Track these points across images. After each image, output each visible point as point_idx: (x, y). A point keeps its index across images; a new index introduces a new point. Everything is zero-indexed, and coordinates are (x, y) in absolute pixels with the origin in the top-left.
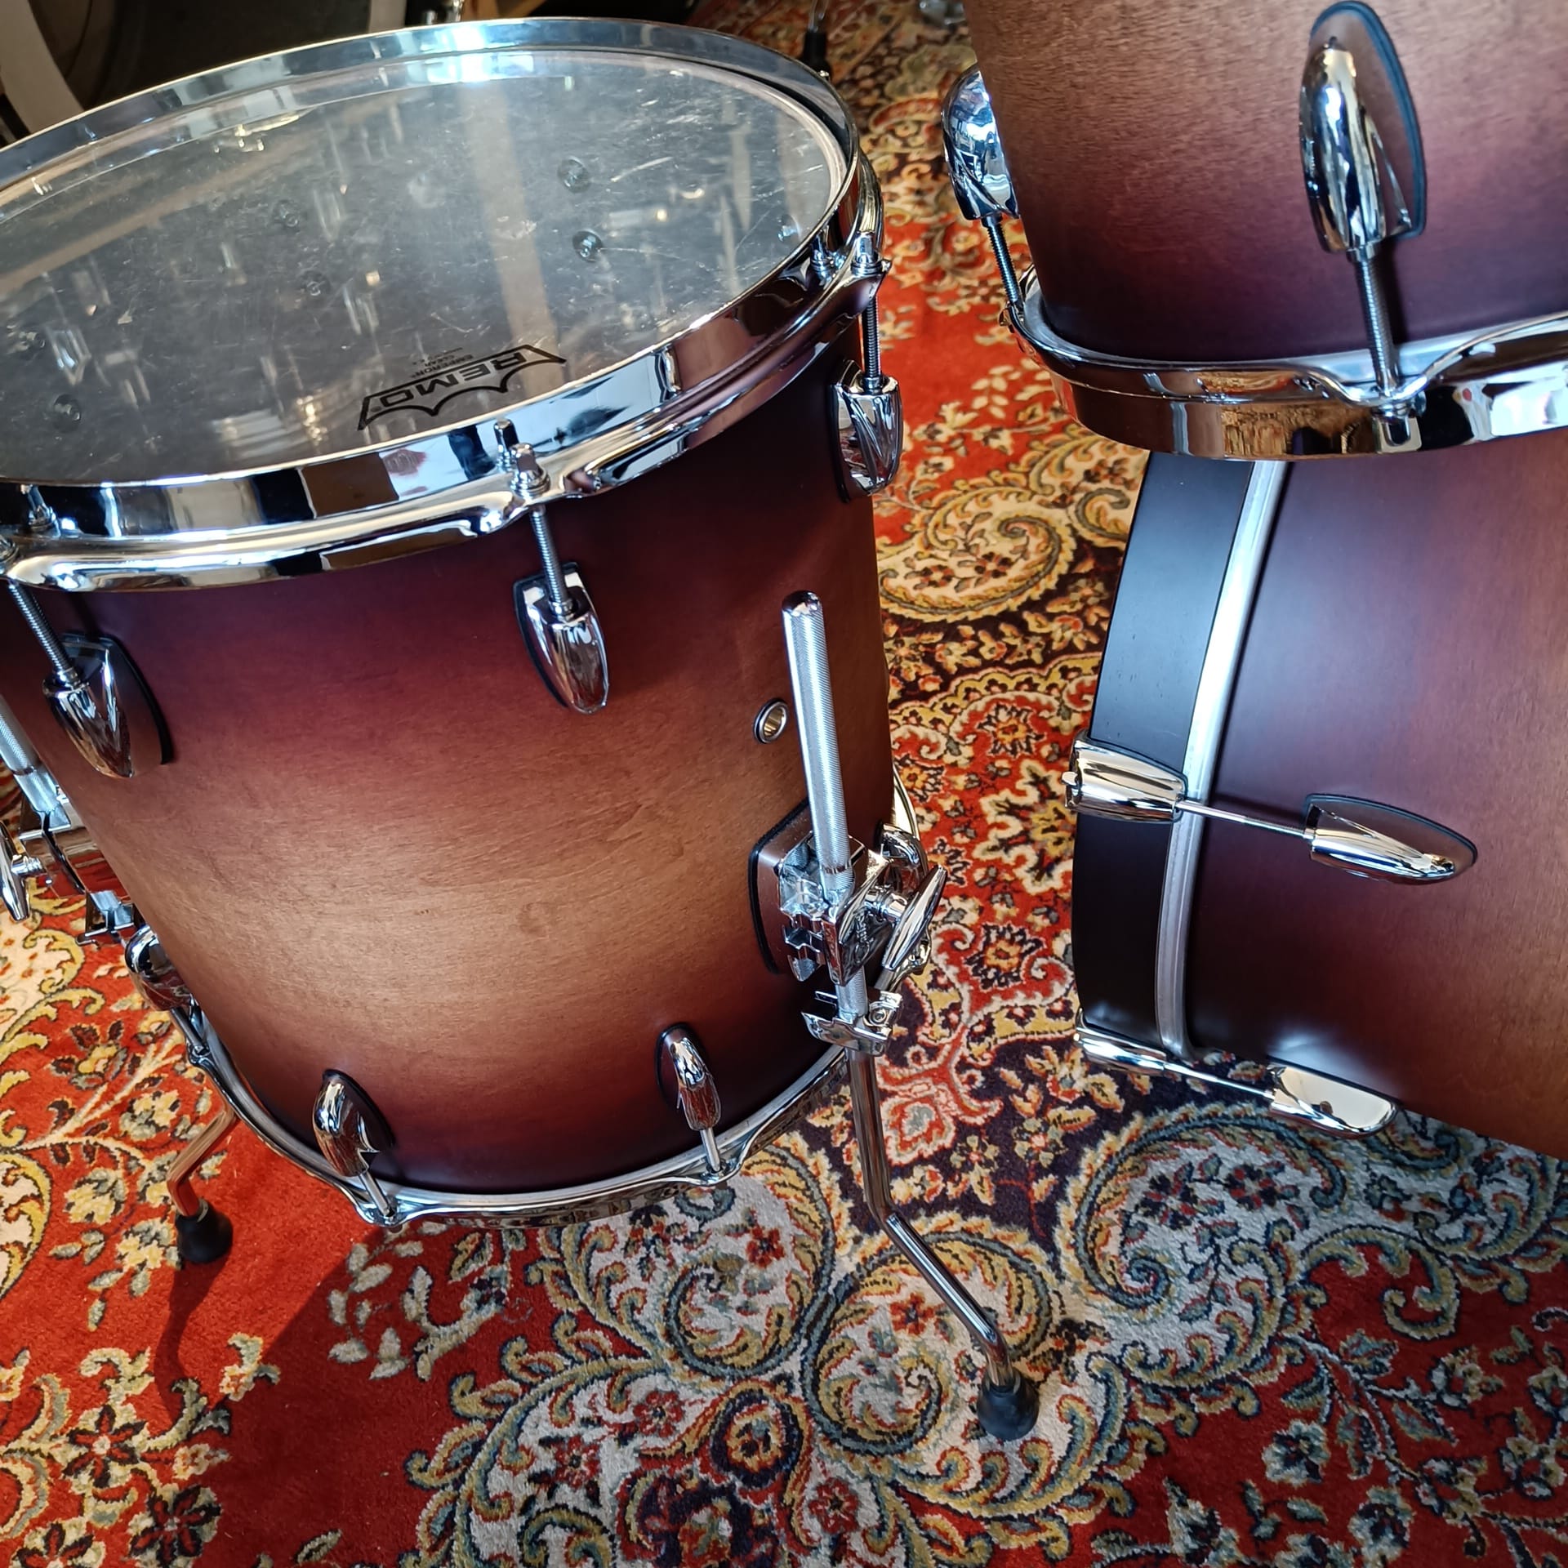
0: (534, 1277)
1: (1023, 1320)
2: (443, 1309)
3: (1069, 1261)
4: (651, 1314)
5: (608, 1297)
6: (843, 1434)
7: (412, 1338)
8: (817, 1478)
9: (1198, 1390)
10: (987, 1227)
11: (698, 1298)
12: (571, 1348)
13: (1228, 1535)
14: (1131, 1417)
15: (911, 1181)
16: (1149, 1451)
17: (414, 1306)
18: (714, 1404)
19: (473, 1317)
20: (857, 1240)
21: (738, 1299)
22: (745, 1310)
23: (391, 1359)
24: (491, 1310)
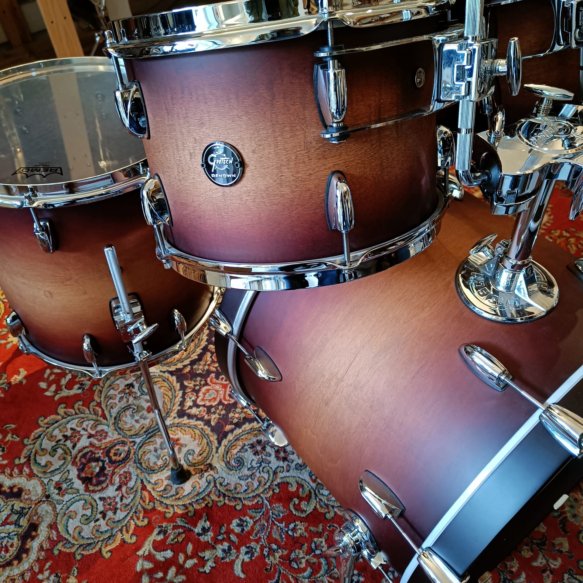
0: (94, 388)
1: (200, 458)
2: (69, 386)
3: (222, 449)
4: (114, 412)
5: (108, 402)
6: (139, 462)
7: (59, 389)
8: (125, 469)
9: (229, 497)
10: (208, 430)
11: (128, 413)
12: (91, 410)
13: (210, 534)
14: (208, 495)
15: (198, 410)
16: (206, 505)
17: (64, 382)
18: (115, 440)
19: (75, 391)
20: (175, 418)
21: (137, 418)
22: (137, 421)
23: (51, 392)
24: (80, 391)
